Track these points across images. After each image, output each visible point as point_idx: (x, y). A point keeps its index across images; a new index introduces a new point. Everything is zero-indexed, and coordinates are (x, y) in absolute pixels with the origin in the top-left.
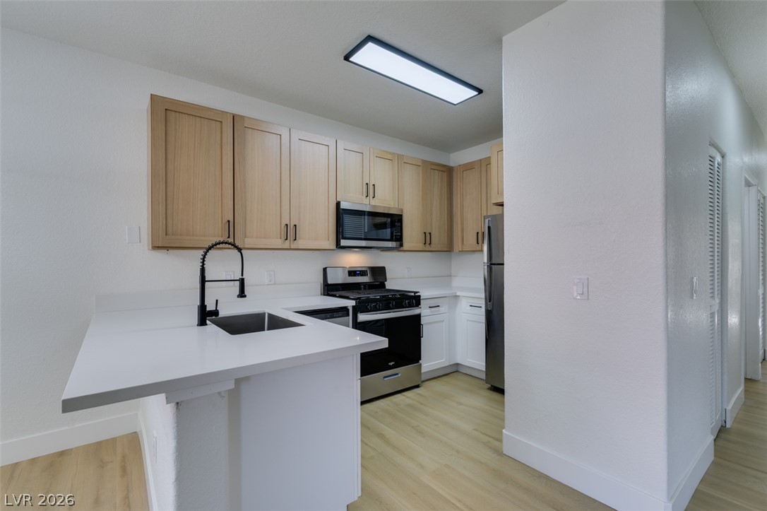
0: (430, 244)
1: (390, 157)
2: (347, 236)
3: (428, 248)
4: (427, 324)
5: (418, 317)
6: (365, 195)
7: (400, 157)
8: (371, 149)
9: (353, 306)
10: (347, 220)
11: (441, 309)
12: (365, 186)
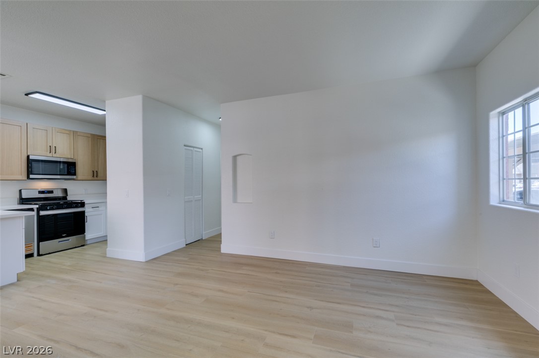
0: (97, 176)
1: (68, 132)
2: (35, 173)
3: (95, 178)
4: (89, 216)
5: (83, 212)
6: (49, 151)
7: (74, 133)
8: (53, 128)
9: (37, 208)
10: (34, 165)
11: (100, 208)
12: (49, 148)
